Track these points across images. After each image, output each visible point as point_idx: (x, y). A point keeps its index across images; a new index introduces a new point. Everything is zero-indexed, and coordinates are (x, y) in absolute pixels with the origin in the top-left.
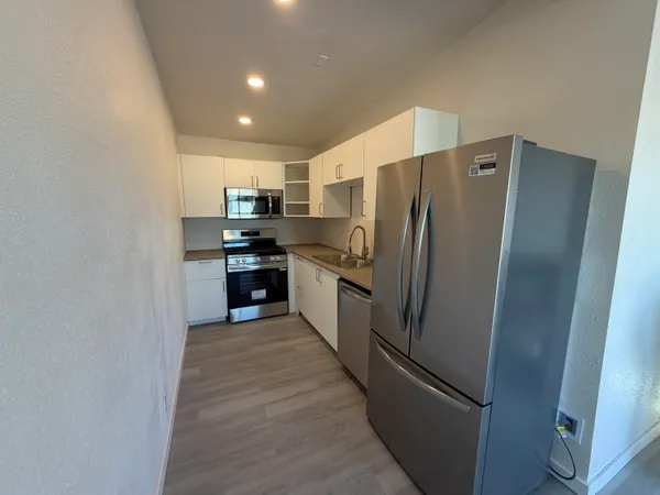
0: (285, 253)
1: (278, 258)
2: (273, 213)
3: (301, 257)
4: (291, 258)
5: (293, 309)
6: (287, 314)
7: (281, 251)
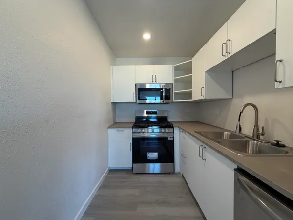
0: (172, 127)
1: (167, 130)
2: (165, 99)
3: (184, 131)
4: (177, 131)
5: (177, 169)
6: (172, 173)
7: (170, 126)
